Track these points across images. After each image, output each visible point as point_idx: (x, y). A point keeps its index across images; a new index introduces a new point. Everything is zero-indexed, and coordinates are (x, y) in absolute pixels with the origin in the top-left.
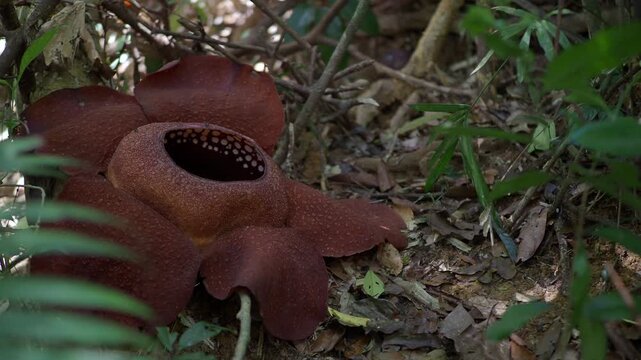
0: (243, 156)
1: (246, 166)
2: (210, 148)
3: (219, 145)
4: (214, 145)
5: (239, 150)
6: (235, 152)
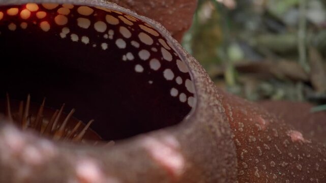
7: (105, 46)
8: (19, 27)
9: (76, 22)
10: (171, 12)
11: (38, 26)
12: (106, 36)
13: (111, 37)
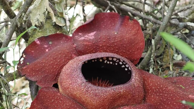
0: (125, 65)
1: (126, 69)
2: (108, 62)
3: (112, 61)
4: (110, 61)
5: (122, 62)
6: (121, 63)
7: (116, 64)
8: (95, 61)
9: (108, 59)
10: (136, 53)
11: (99, 60)
12: (116, 61)
13: (118, 62)
